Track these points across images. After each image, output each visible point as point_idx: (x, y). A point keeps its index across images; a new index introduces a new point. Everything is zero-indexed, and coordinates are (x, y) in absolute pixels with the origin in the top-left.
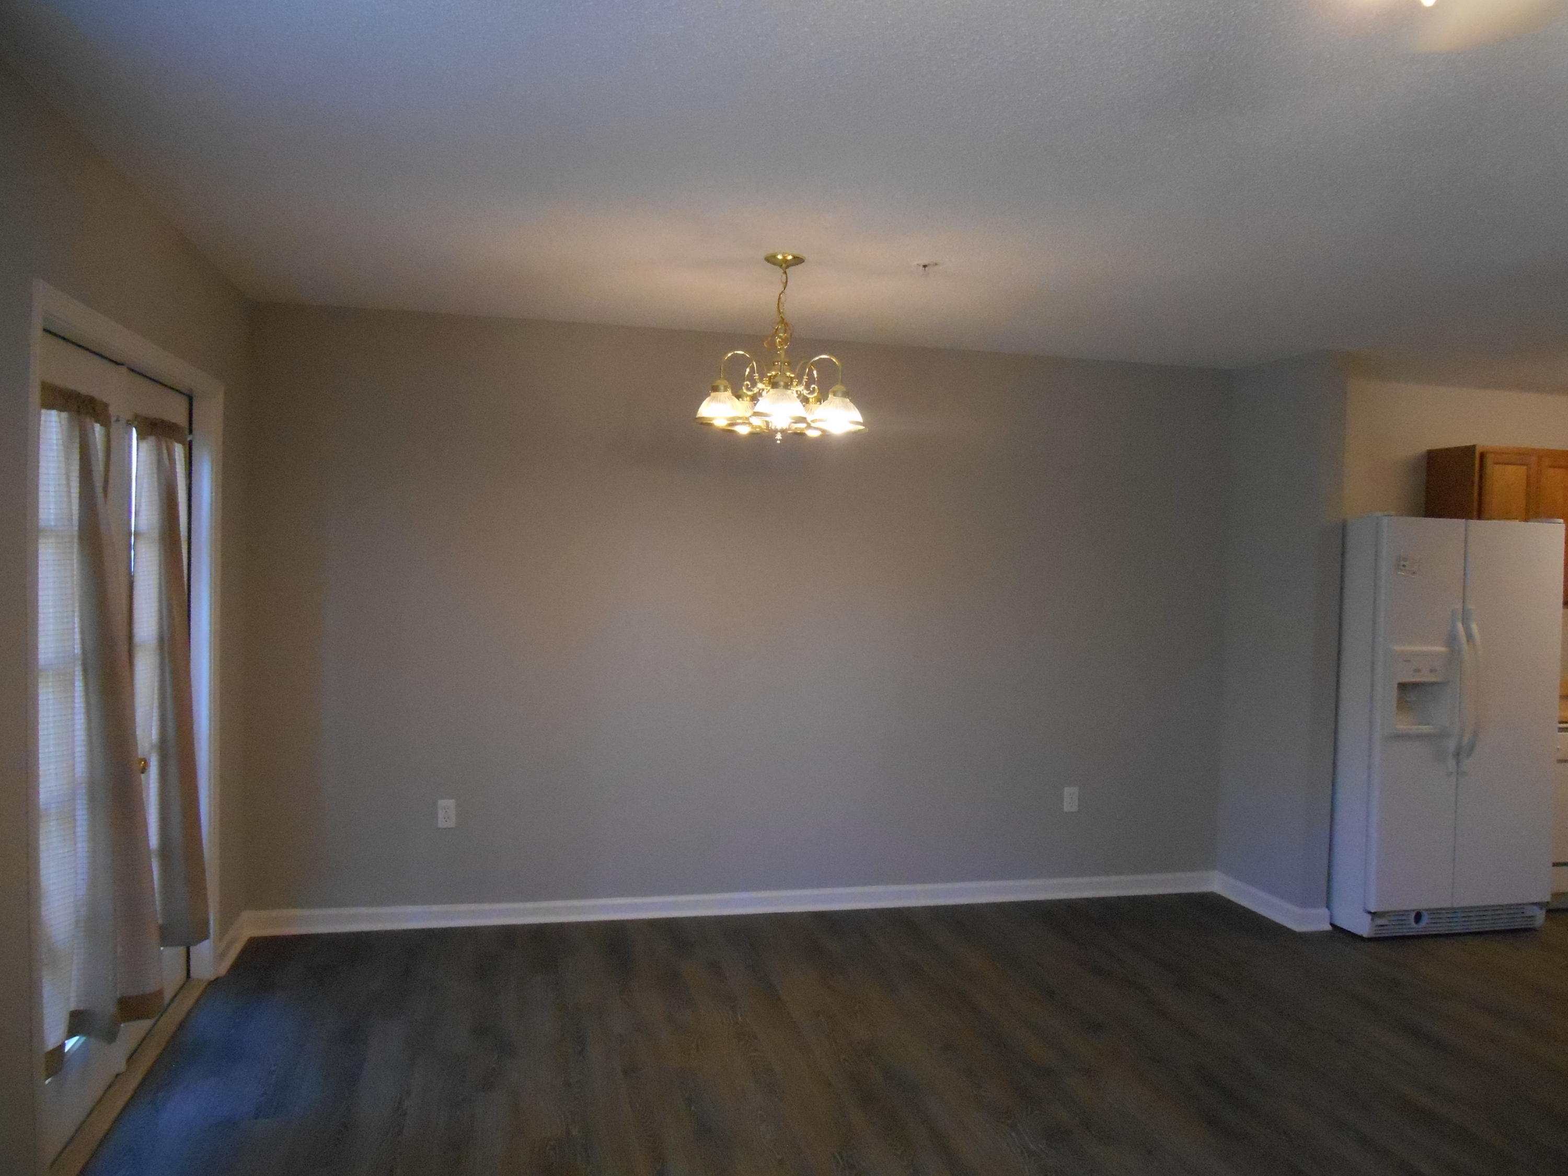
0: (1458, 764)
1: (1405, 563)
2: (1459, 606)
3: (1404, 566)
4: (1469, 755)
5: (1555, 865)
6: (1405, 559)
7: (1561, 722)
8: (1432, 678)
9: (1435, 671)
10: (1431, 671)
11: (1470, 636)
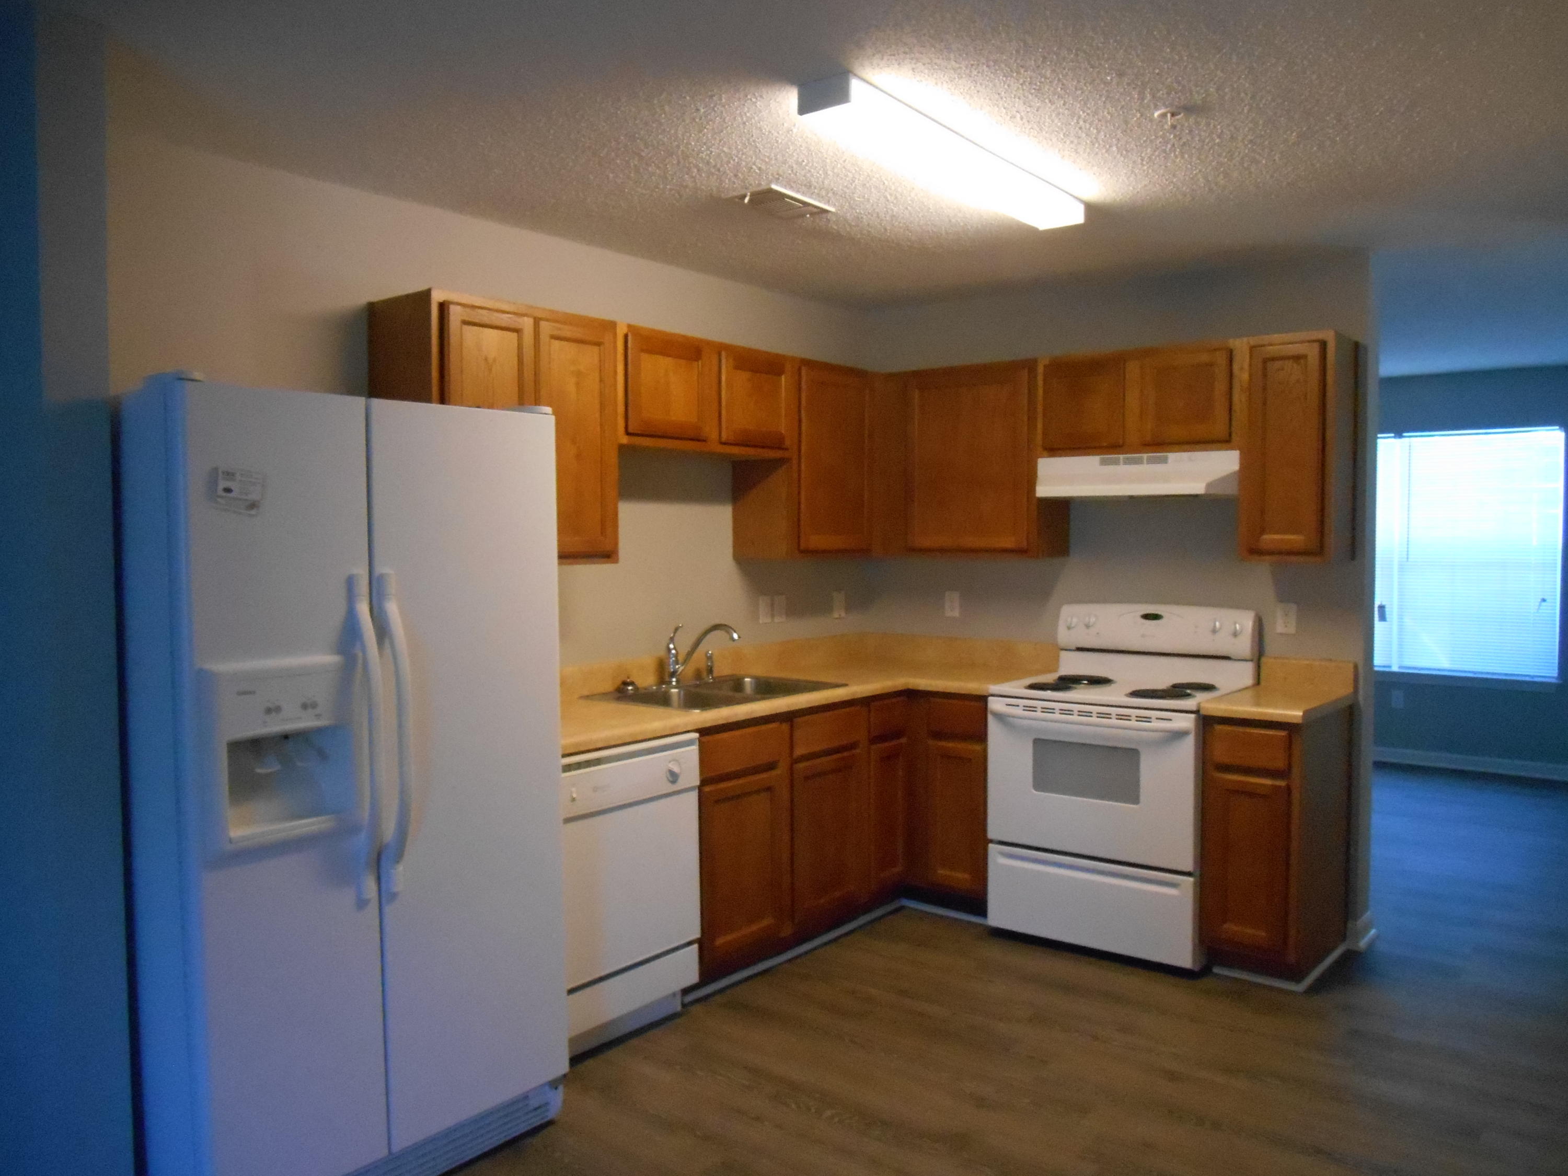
0: (379, 880)
1: (228, 484)
2: (361, 572)
3: (228, 490)
4: (399, 856)
5: (571, 991)
6: (229, 475)
7: (564, 756)
8: (306, 722)
9: (314, 705)
10: (305, 706)
11: (383, 631)
